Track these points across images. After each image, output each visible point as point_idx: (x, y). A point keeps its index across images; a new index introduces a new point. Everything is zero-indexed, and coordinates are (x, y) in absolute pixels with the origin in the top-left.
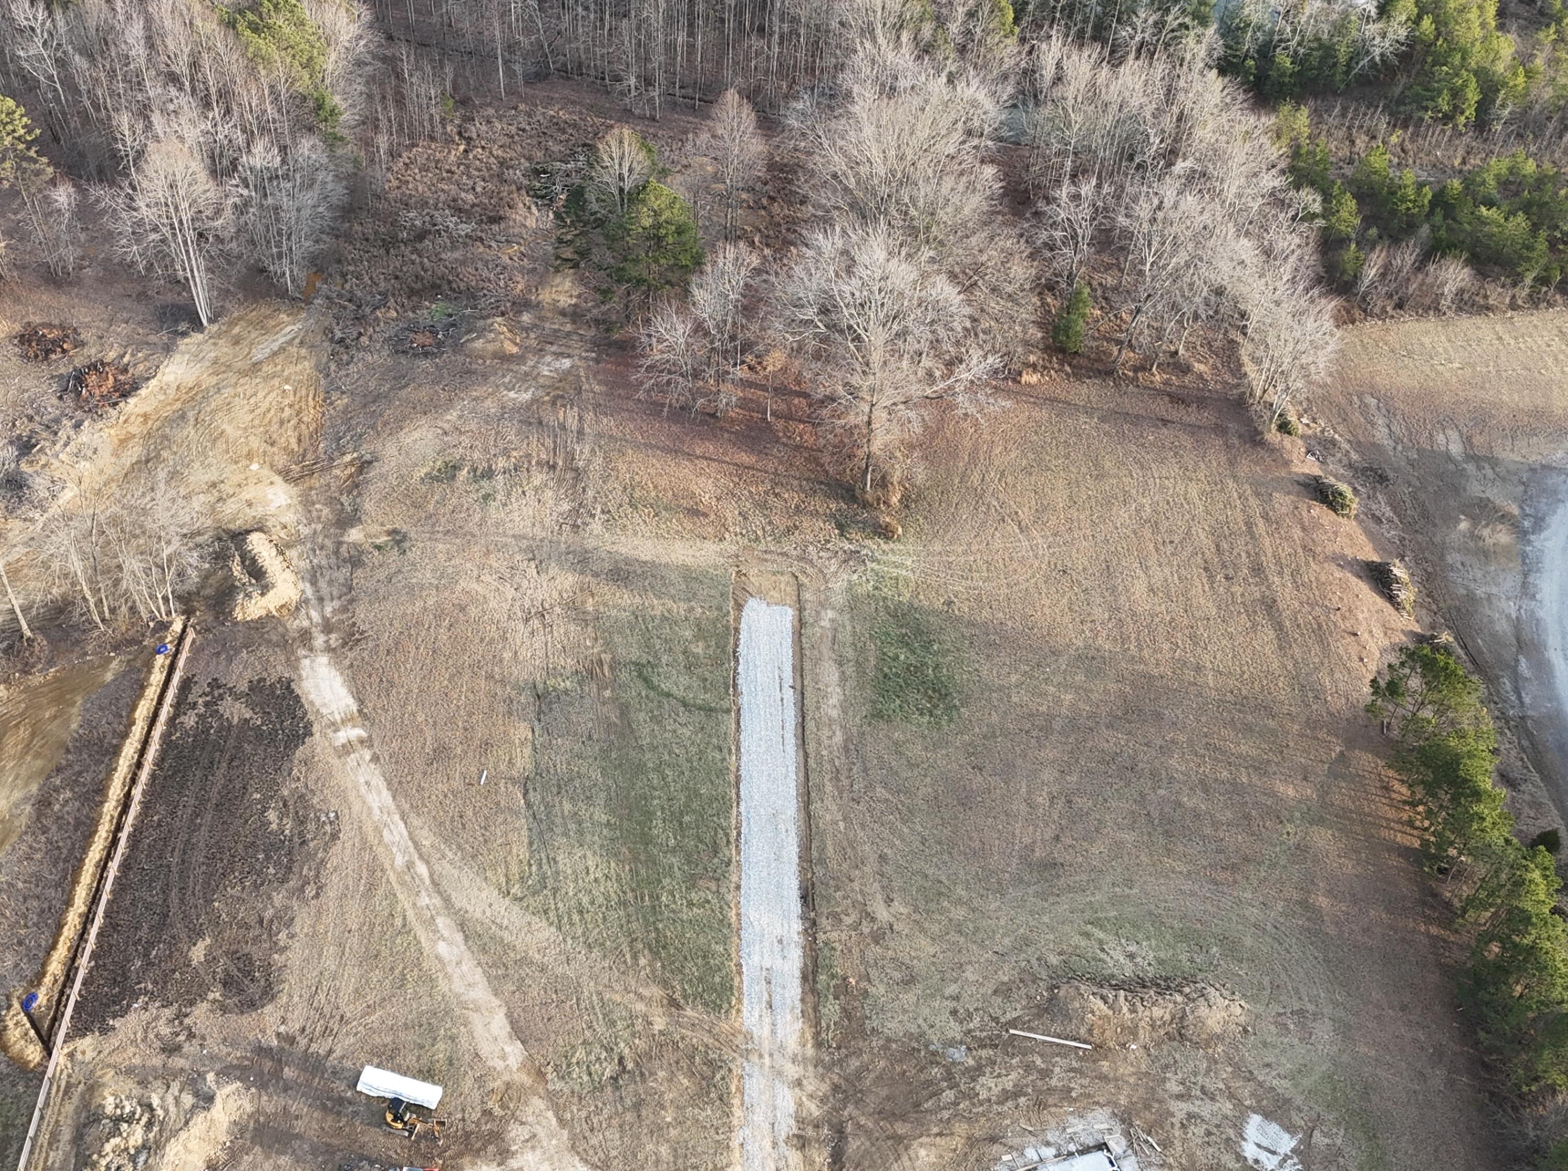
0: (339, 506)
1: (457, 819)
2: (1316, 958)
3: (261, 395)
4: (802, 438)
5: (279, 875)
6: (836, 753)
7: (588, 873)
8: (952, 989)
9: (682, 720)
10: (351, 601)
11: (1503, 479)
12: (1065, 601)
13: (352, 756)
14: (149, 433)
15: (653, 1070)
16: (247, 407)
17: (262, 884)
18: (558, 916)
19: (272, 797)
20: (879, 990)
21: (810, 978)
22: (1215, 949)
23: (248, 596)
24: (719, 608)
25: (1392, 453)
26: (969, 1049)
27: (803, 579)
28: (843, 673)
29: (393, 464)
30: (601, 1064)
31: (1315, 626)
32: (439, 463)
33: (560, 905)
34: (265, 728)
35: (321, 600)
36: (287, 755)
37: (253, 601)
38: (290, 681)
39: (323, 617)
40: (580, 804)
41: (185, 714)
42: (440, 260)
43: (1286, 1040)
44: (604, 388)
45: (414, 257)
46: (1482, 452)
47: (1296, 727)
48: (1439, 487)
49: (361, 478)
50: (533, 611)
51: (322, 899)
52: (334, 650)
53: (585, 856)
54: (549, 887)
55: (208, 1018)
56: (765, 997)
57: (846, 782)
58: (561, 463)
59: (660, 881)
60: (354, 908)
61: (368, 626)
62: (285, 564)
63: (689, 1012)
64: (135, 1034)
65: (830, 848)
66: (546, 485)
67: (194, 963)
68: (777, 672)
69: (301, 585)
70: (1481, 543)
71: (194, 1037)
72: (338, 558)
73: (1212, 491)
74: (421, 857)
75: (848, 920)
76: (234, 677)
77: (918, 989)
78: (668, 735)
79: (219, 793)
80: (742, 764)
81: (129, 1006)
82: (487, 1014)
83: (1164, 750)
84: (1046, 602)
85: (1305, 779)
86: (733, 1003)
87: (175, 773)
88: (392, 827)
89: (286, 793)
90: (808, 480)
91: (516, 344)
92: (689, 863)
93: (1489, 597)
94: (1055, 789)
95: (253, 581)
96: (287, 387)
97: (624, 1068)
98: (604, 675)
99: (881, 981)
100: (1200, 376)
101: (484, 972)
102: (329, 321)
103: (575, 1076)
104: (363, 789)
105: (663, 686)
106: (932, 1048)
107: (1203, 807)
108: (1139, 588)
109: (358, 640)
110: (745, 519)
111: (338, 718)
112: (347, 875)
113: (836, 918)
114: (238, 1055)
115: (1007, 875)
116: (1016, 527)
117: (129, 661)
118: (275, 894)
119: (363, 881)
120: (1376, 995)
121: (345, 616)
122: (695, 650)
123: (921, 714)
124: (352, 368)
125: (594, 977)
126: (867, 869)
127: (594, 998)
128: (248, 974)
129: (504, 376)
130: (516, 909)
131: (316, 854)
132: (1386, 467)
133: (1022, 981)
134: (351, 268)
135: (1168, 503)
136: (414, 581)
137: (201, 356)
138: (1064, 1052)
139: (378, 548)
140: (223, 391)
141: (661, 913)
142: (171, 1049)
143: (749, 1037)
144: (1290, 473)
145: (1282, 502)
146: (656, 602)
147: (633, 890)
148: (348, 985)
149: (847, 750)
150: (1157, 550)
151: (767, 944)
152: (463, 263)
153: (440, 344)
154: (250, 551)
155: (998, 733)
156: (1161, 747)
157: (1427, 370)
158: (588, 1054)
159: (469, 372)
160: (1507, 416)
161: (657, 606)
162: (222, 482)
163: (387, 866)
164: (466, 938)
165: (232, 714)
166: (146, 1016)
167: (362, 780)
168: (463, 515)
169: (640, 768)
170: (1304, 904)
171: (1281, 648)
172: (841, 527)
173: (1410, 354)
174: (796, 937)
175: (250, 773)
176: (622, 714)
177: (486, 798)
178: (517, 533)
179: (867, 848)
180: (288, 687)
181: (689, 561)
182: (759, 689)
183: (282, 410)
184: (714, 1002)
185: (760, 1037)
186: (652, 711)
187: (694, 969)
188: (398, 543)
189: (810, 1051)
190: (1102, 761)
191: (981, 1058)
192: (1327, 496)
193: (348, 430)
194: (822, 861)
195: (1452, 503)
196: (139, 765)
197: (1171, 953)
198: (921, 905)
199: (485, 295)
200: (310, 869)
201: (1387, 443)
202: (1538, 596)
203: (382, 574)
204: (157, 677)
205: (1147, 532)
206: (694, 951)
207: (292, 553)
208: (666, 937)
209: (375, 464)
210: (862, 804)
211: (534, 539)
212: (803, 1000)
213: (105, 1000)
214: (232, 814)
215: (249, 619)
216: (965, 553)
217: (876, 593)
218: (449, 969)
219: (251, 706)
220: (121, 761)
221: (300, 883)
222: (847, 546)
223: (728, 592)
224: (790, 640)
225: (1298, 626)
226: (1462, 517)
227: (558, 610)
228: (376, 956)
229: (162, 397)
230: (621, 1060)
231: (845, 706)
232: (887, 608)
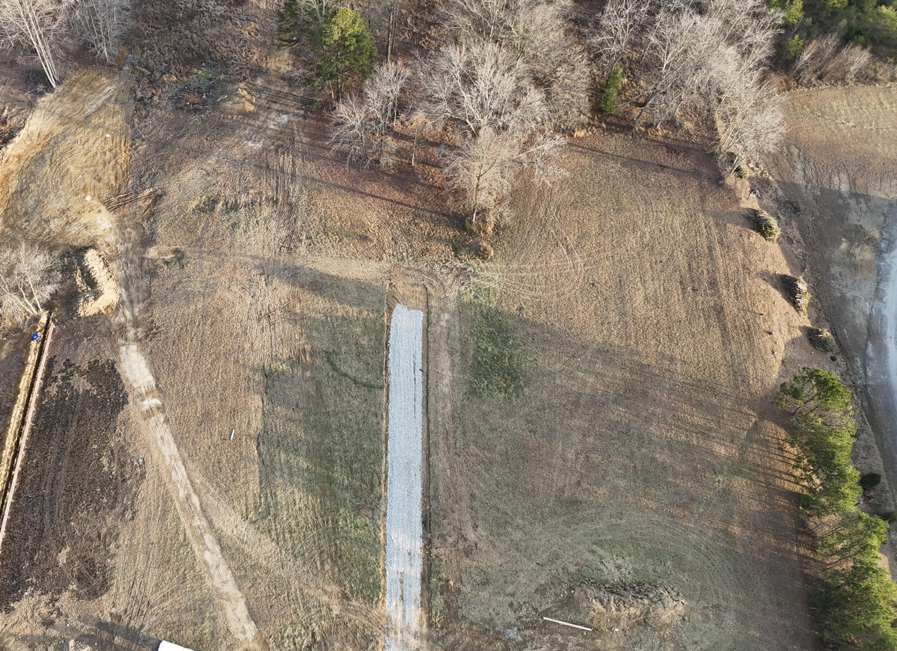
0: (142, 230)
1: (216, 464)
2: (729, 570)
3: (91, 142)
4: (433, 179)
5: (110, 504)
6: (447, 420)
7: (295, 504)
8: (510, 589)
9: (353, 394)
10: (151, 304)
11: (872, 212)
12: (592, 307)
13: (153, 418)
14: (22, 170)
15: (332, 642)
16: (83, 152)
17: (99, 510)
18: (277, 534)
19: (104, 448)
20: (466, 589)
21: (427, 580)
22: (669, 563)
23: (86, 300)
24: (378, 311)
25: (804, 191)
26: (519, 629)
27: (431, 290)
28: (453, 360)
29: (175, 198)
30: (301, 637)
31: (746, 327)
32: (204, 198)
33: (278, 527)
34: (99, 397)
35: (131, 302)
36: (112, 418)
37: (90, 304)
38: (114, 363)
39: (133, 315)
40: (291, 454)
41: (50, 385)
42: (204, 35)
43: (707, 625)
44: (308, 140)
45: (187, 32)
46: (861, 191)
47: (729, 403)
48: (831, 216)
49: (155, 208)
50: (263, 313)
51: (136, 521)
52: (140, 340)
53: (293, 492)
54: (272, 514)
55: (69, 602)
56: (400, 592)
57: (452, 441)
58: (281, 199)
59: (338, 511)
60: (155, 526)
61: (161, 323)
62: (109, 274)
63: (354, 603)
64: (26, 613)
65: (441, 488)
66: (271, 216)
67: (60, 564)
68: (412, 358)
69: (119, 290)
70: (853, 259)
71: (62, 615)
72: (142, 270)
73: (689, 222)
74: (195, 491)
75: (450, 540)
76: (80, 359)
77: (490, 588)
78: (345, 405)
79: (72, 444)
80: (389, 426)
81: (22, 593)
82: (234, 602)
83: (648, 420)
84: (581, 308)
85: (732, 441)
86: (380, 597)
87: (45, 429)
88: (177, 469)
89: (113, 445)
90: (436, 213)
91: (253, 104)
92: (356, 497)
93: (854, 298)
94: (579, 447)
95: (89, 289)
96: (108, 135)
97: (315, 640)
98: (306, 360)
99: (469, 583)
100: (687, 132)
101: (233, 573)
102: (133, 83)
103: (286, 645)
104: (159, 442)
105: (342, 368)
106: (497, 629)
107: (668, 461)
108: (639, 297)
109: (155, 334)
110: (396, 243)
111: (143, 390)
112: (150, 503)
113: (443, 537)
114: (88, 628)
115: (547, 509)
116: (564, 250)
117: (15, 344)
118: (107, 517)
119: (160, 509)
120: (763, 595)
121: (147, 315)
122: (362, 342)
123: (500, 392)
124: (149, 121)
125: (298, 578)
126: (463, 504)
127: (298, 592)
128: (92, 572)
129: (245, 129)
130: (252, 529)
131: (131, 489)
132: (799, 200)
133: (552, 583)
134: (147, 41)
135: (661, 231)
136: (189, 289)
137: (52, 110)
138: (575, 632)
139: (167, 263)
140: (67, 138)
141: (339, 533)
142: (48, 623)
143: (389, 619)
144: (739, 208)
145: (733, 230)
146: (339, 306)
147: (322, 517)
148: (151, 581)
149: (453, 417)
150: (651, 267)
151: (401, 555)
152: (219, 37)
153: (204, 103)
154: (87, 267)
155: (546, 406)
156: (645, 417)
157: (833, 127)
158: (294, 631)
159: (223, 125)
160: (880, 163)
161: (341, 310)
162: (68, 209)
163: (174, 498)
164: (222, 549)
165: (78, 386)
166: (33, 601)
167: (159, 436)
168: (220, 239)
169: (327, 429)
170: (725, 532)
171: (724, 343)
172: (456, 250)
173: (823, 114)
174: (419, 551)
175: (91, 430)
176: (317, 388)
177: (234, 449)
178: (253, 254)
179: (463, 489)
180: (113, 367)
181: (360, 276)
182: (401, 371)
183: (105, 153)
184: (369, 596)
185: (395, 620)
186: (335, 387)
187: (358, 573)
188: (179, 259)
189: (425, 630)
190: (609, 428)
191: (526, 636)
192: (761, 228)
193: (147, 170)
194: (436, 498)
195: (838, 229)
196: (23, 422)
197: (642, 565)
198: (495, 529)
199: (233, 64)
200: (128, 499)
201: (801, 182)
202: (884, 299)
203: (169, 284)
204: (32, 358)
205: (646, 254)
206: (358, 560)
207: (113, 265)
208: (341, 550)
209: (164, 197)
210: (461, 457)
211: (263, 258)
212: (421, 595)
213: (8, 590)
214: (80, 459)
215: (87, 315)
216: (532, 270)
217: (475, 301)
218: (212, 571)
219: (91, 381)
220: (12, 421)
221: (122, 509)
222: (459, 265)
223: (383, 299)
224: (421, 335)
225: (736, 327)
226: (844, 239)
227: (278, 312)
228: (168, 561)
229: (29, 143)
230: (313, 634)
231: (454, 384)
232: (482, 312)
